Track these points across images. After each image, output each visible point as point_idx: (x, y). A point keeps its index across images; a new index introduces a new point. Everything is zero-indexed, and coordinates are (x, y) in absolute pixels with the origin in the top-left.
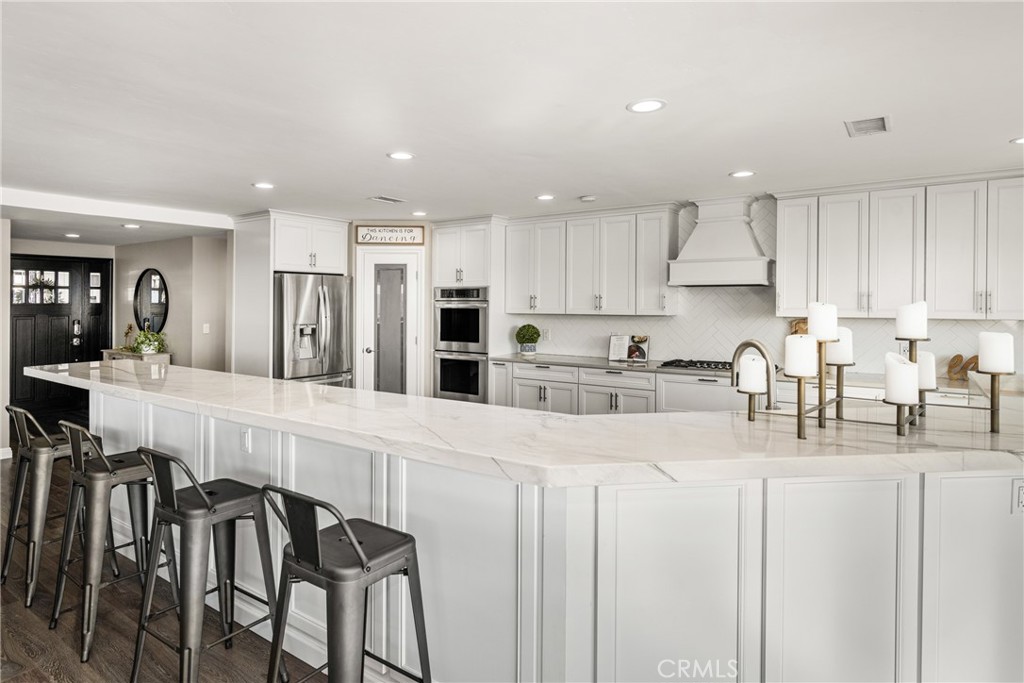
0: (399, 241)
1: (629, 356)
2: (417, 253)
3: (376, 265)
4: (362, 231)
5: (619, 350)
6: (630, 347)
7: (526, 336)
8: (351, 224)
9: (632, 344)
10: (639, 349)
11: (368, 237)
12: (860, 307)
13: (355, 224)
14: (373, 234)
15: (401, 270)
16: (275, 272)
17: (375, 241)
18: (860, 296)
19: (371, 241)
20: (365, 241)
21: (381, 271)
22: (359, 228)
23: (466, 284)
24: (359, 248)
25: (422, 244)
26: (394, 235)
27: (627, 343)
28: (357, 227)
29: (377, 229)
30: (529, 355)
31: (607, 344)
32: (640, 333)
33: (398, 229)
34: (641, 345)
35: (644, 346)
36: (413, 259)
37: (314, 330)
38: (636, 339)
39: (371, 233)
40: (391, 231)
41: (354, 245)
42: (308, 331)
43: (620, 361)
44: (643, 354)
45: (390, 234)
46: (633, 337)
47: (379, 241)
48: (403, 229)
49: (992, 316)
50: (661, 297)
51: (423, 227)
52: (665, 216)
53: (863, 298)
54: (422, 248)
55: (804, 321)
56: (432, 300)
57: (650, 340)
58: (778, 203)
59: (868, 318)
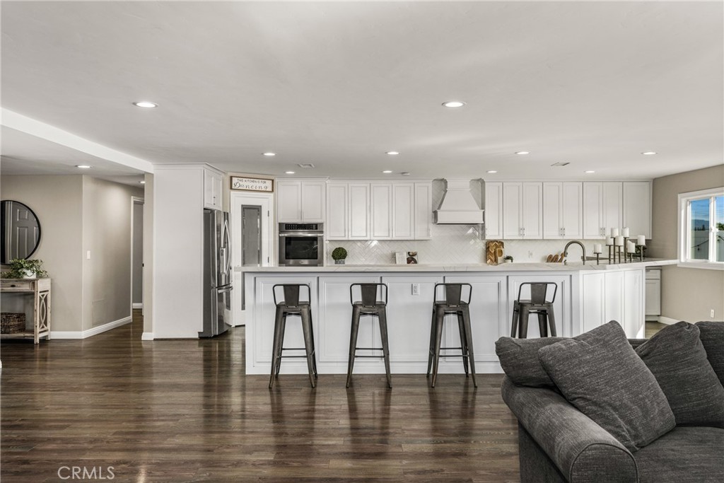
0: (258, 189)
2: (268, 198)
3: (242, 206)
4: (235, 180)
5: (402, 259)
6: (407, 258)
8: (225, 174)
9: (409, 256)
10: (413, 259)
11: (238, 185)
12: (520, 235)
13: (230, 174)
14: (241, 183)
15: (258, 209)
16: (204, 209)
17: (242, 188)
18: (520, 229)
19: (240, 188)
20: (237, 187)
21: (245, 209)
22: (233, 178)
23: (307, 220)
24: (232, 192)
25: (272, 191)
26: (254, 184)
27: (406, 256)
28: (231, 177)
29: (244, 179)
31: (393, 256)
32: (413, 250)
33: (257, 180)
35: (415, 257)
36: (266, 202)
38: (411, 254)
40: (253, 181)
41: (229, 190)
44: (416, 262)
45: (252, 184)
46: (409, 253)
47: (245, 188)
48: (260, 180)
49: (565, 238)
50: (428, 230)
51: (273, 181)
52: (430, 185)
53: (522, 229)
54: (272, 194)
55: (492, 241)
56: (277, 231)
57: (418, 254)
58: (486, 184)
59: (523, 240)
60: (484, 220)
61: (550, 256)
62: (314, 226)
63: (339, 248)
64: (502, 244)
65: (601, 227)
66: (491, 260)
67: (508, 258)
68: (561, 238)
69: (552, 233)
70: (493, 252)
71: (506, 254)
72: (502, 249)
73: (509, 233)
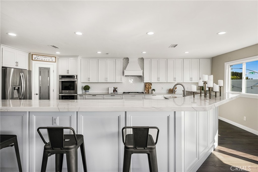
0: (48, 61)
1: (114, 92)
2: (53, 65)
3: (39, 67)
5: (111, 91)
6: (113, 90)
7: (86, 88)
8: (30, 53)
9: (114, 89)
10: (116, 90)
11: (37, 58)
12: (158, 80)
13: (31, 54)
14: (38, 58)
15: (48, 70)
17: (39, 60)
18: (158, 78)
19: (38, 60)
20: (36, 59)
21: (40, 69)
22: (33, 55)
23: (70, 74)
24: (33, 61)
25: (55, 62)
26: (46, 59)
27: (113, 89)
28: (32, 55)
29: (40, 56)
30: (87, 93)
31: (108, 89)
32: (115, 87)
33: (47, 57)
34: (116, 89)
35: (117, 89)
36: (52, 67)
37: (19, 88)
38: (115, 88)
39: (38, 57)
40: (45, 57)
41: (31, 60)
42: (17, 88)
43: (111, 93)
44: (117, 91)
45: (45, 58)
46: (114, 87)
47: (41, 60)
48: (49, 57)
50: (121, 78)
51: (56, 57)
52: (122, 60)
53: (158, 79)
55: (147, 83)
57: (118, 88)
58: (144, 60)
59: (159, 82)
61: (170, 89)
62: (73, 76)
63: (86, 86)
64: (151, 84)
65: (191, 77)
66: (147, 90)
67: (154, 90)
68: (174, 82)
69: (170, 80)
70: (147, 87)
71: (152, 89)
72: (151, 86)
73: (153, 80)
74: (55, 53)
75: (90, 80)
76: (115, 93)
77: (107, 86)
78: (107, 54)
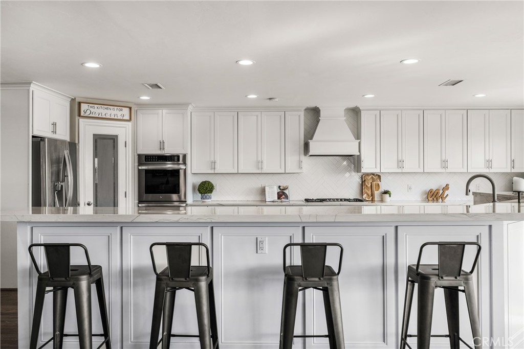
0: (113, 117)
1: (279, 198)
2: (126, 127)
3: (94, 135)
4: (84, 107)
5: (272, 195)
6: (278, 193)
7: (205, 189)
8: (73, 100)
9: (279, 191)
10: (284, 193)
11: (88, 112)
12: (399, 167)
13: (78, 100)
14: (92, 110)
15: (114, 139)
16: (33, 137)
17: (93, 116)
19: (91, 115)
20: (86, 115)
21: (99, 140)
23: (168, 151)
24: (81, 120)
25: (130, 120)
26: (109, 112)
27: (276, 190)
28: (80, 103)
29: (96, 106)
30: (208, 201)
31: (263, 191)
32: (283, 185)
33: (112, 107)
34: (285, 191)
36: (122, 131)
37: (62, 187)
39: (91, 109)
40: (107, 109)
41: (77, 118)
43: (273, 202)
44: (287, 197)
45: (106, 111)
46: (279, 187)
47: (97, 116)
48: (116, 108)
49: (448, 171)
50: (300, 162)
51: (130, 108)
52: (302, 114)
53: (400, 163)
54: (130, 124)
55: (368, 174)
56: (136, 164)
57: (289, 188)
58: (362, 111)
59: (402, 173)
60: (360, 151)
61: (431, 191)
62: (176, 158)
63: (205, 182)
64: (379, 177)
65: (487, 159)
66: (368, 195)
67: (386, 192)
68: (443, 170)
69: (433, 165)
70: (369, 185)
71: (382, 189)
72: (379, 183)
73: (387, 166)
74: (139, 97)
75: (217, 166)
76: (282, 202)
77: (258, 183)
78: (270, 99)
